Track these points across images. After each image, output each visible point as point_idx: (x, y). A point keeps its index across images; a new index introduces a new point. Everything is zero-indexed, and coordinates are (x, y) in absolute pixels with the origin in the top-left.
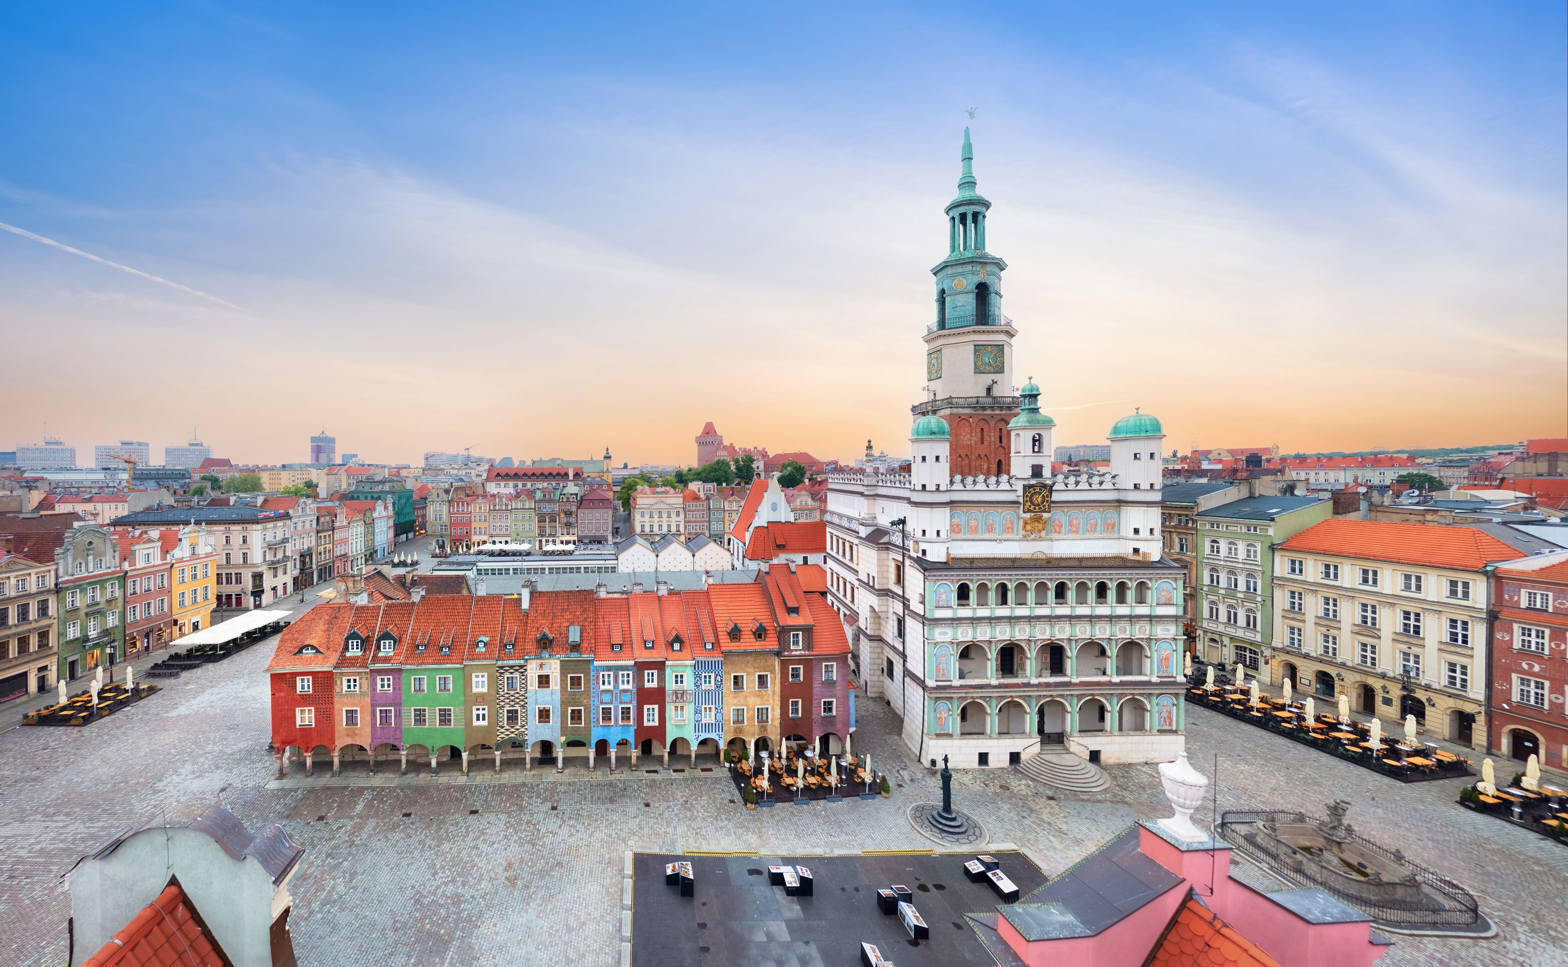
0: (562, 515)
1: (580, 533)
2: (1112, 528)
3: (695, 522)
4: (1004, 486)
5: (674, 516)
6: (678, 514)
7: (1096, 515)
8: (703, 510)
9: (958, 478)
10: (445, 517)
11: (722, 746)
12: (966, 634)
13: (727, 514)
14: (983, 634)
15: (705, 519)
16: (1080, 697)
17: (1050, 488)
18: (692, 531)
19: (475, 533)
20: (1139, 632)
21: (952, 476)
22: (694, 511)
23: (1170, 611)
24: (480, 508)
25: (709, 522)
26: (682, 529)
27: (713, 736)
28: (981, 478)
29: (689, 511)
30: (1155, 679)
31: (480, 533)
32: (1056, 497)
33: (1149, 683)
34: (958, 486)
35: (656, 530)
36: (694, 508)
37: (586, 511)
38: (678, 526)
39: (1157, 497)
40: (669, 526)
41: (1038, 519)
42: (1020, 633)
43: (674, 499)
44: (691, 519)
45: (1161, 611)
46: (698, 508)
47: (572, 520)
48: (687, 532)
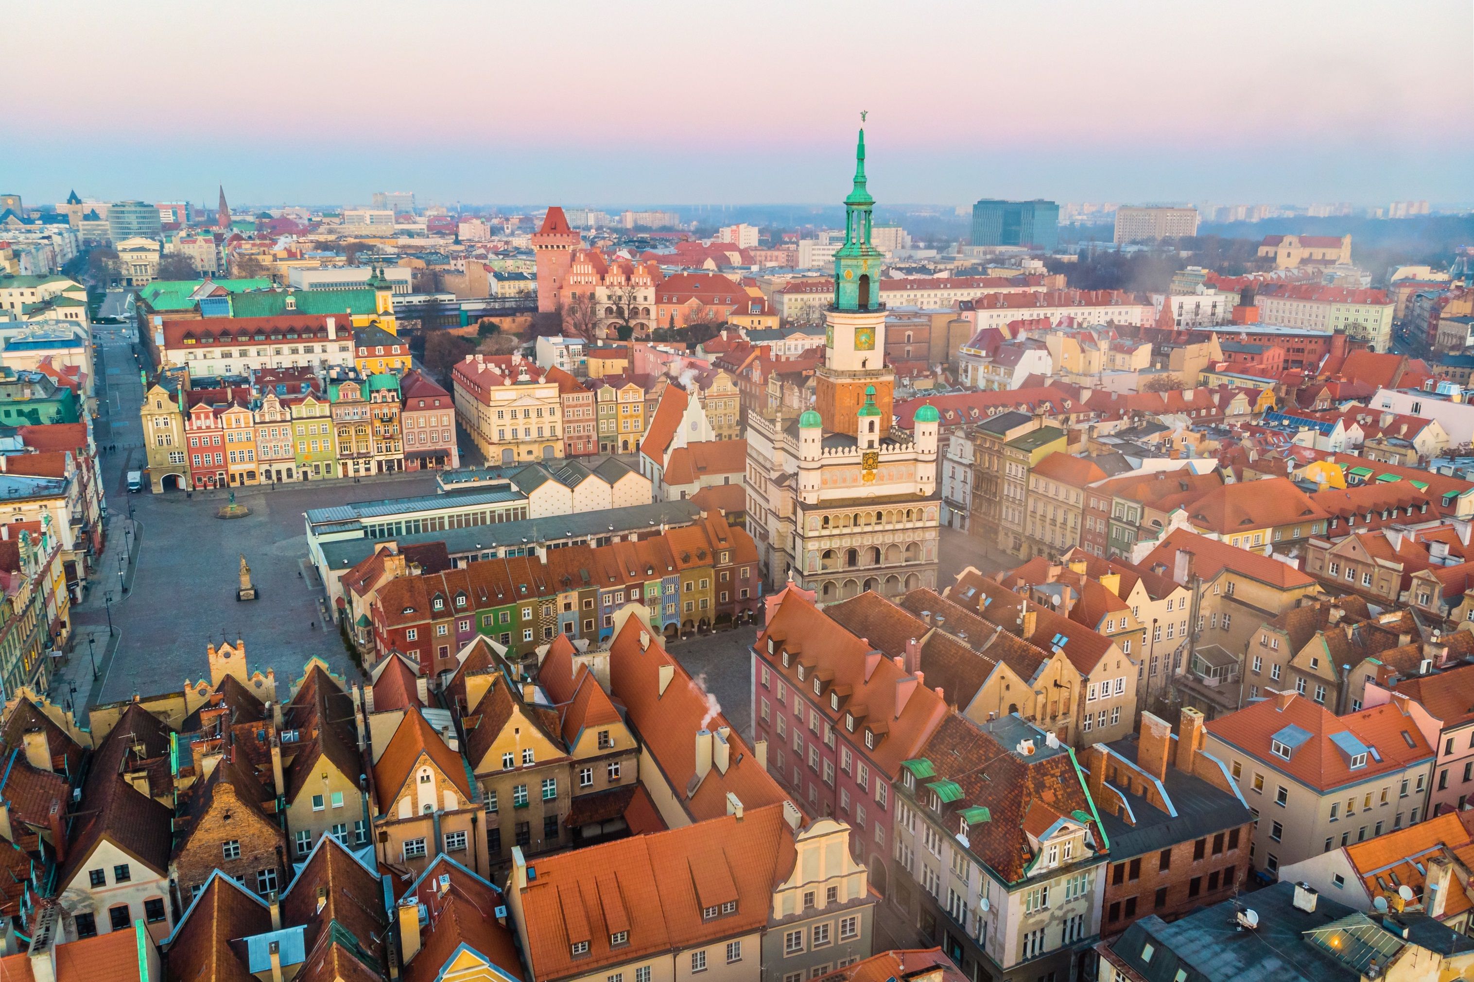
0: (377, 423)
1: (408, 449)
2: (911, 477)
3: (577, 421)
4: (853, 453)
5: (546, 414)
6: (552, 412)
7: (903, 468)
8: (588, 405)
9: (827, 450)
10: (177, 438)
11: (679, 626)
12: (826, 545)
13: (620, 407)
14: (835, 544)
15: (591, 417)
16: (885, 575)
17: (877, 455)
18: (572, 434)
19: (234, 460)
20: (917, 537)
21: (823, 449)
22: (576, 406)
23: (933, 524)
24: (238, 421)
25: (597, 420)
26: (559, 433)
27: (674, 621)
28: (840, 449)
29: (568, 406)
30: (923, 562)
31: (242, 460)
32: (880, 459)
33: (920, 565)
34: (826, 455)
35: (521, 435)
36: (575, 402)
37: (415, 414)
38: (553, 429)
39: (934, 457)
40: (540, 429)
41: (871, 474)
42: (856, 543)
43: (546, 391)
44: (571, 418)
45: (929, 524)
46: (581, 402)
47: (393, 428)
48: (566, 435)
